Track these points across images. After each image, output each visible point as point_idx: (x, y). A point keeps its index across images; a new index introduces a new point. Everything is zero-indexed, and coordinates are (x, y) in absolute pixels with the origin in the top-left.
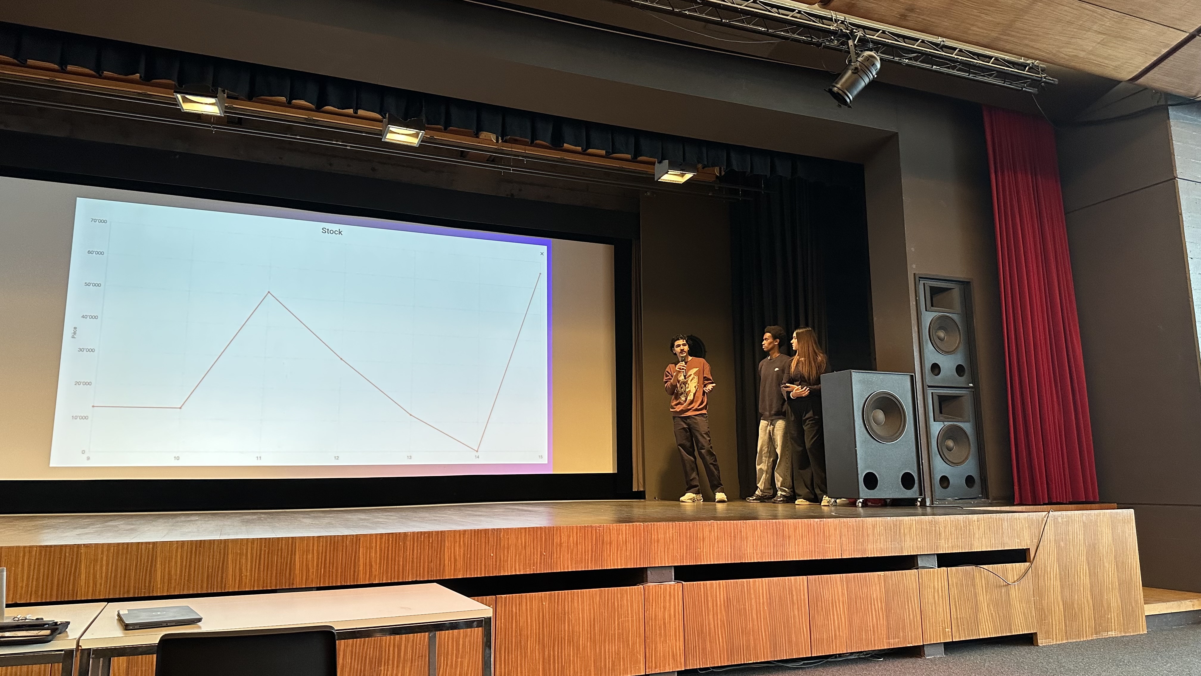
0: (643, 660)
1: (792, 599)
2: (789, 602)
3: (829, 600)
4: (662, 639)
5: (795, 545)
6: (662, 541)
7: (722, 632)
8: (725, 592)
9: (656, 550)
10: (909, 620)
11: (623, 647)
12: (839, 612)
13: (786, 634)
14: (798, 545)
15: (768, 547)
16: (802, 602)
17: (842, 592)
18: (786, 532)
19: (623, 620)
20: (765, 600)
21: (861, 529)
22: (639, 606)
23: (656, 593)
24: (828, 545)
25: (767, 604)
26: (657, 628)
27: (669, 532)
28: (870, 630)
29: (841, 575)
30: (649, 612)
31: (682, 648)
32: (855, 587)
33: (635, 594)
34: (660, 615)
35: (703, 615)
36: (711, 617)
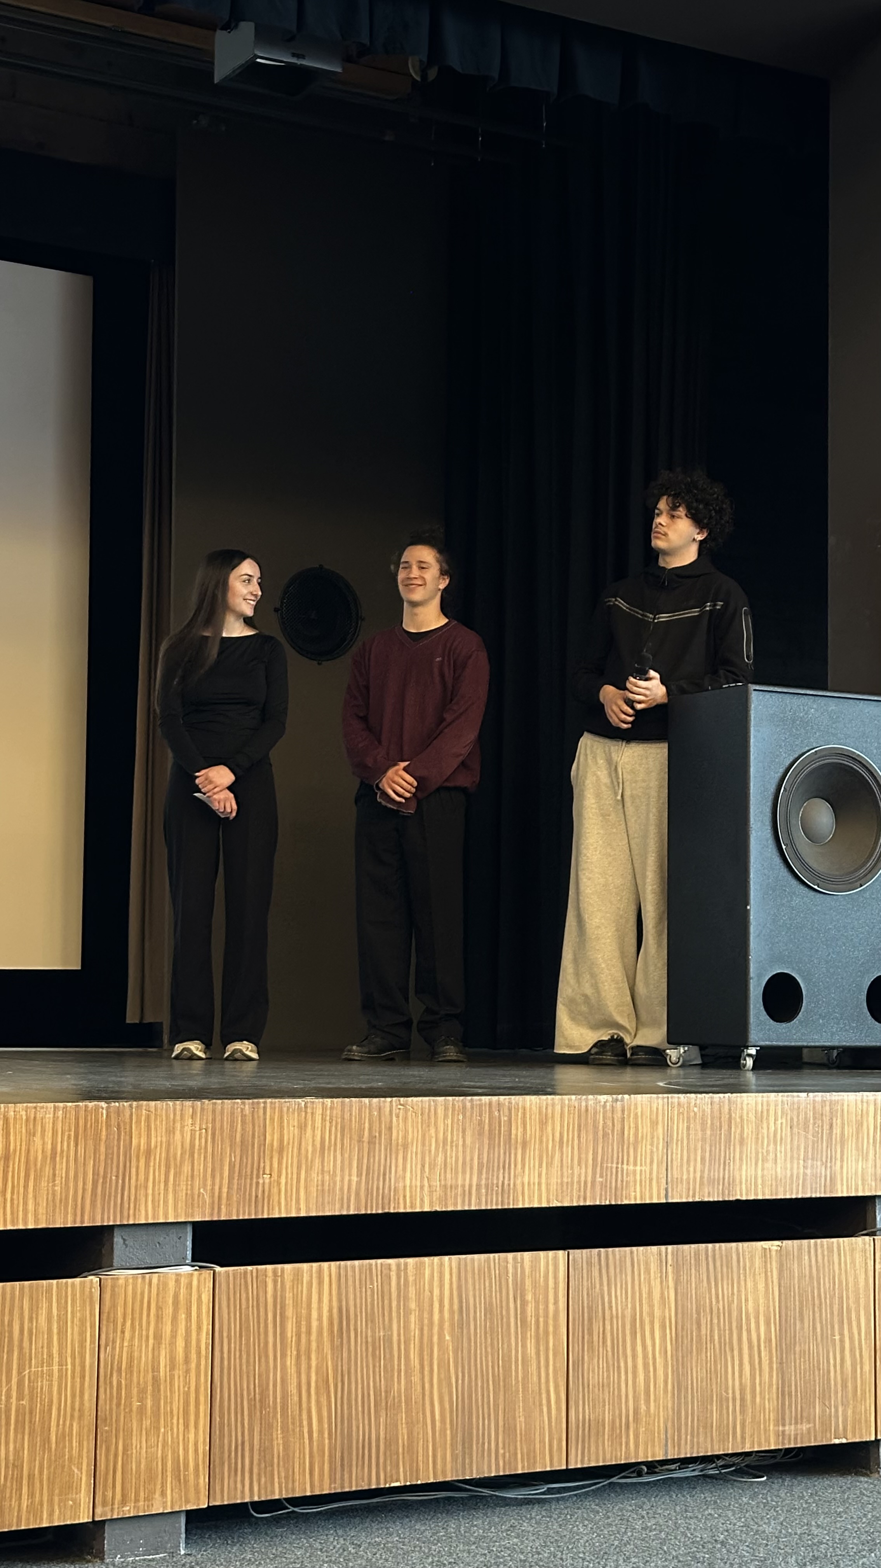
0: (88, 1485)
1: (524, 1311)
2: (512, 1320)
3: (623, 1317)
4: (147, 1423)
5: (540, 1166)
6: (159, 1155)
7: (318, 1402)
8: (334, 1292)
9: (142, 1177)
10: (842, 1373)
11: (32, 1446)
12: (650, 1349)
13: (501, 1407)
14: (550, 1164)
15: (464, 1172)
16: (551, 1322)
17: (662, 1294)
18: (517, 1132)
19: (36, 1373)
20: (446, 1315)
21: (725, 1127)
22: (82, 1333)
23: (134, 1298)
24: (631, 1168)
25: (452, 1325)
26: (135, 1391)
27: (182, 1127)
28: (734, 1399)
29: (663, 1248)
30: (114, 1348)
31: (203, 1448)
32: (699, 1281)
33: (73, 1300)
34: (144, 1358)
35: (267, 1356)
36: (290, 1362)
